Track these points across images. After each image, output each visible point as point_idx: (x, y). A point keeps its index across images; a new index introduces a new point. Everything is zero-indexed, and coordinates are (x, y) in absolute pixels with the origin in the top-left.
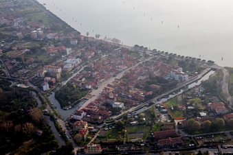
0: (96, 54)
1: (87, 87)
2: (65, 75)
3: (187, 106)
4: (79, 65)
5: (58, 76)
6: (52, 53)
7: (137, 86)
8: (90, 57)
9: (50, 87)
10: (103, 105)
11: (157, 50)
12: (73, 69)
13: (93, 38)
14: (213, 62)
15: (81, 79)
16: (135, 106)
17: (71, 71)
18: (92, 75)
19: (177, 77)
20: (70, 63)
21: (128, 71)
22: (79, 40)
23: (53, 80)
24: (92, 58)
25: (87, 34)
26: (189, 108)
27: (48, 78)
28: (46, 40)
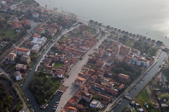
0: (58, 31)
1: (59, 76)
2: (34, 60)
4: (45, 44)
5: (29, 61)
6: (18, 29)
7: (106, 76)
8: (53, 34)
9: (22, 76)
10: (80, 103)
11: (111, 27)
12: (40, 50)
13: (52, 11)
14: (162, 43)
15: (51, 65)
16: (111, 102)
17: (39, 52)
18: (60, 59)
19: (139, 63)
20: (38, 42)
21: (91, 52)
22: (40, 13)
23: (25, 67)
24: (55, 35)
25: (46, 6)
26: (163, 105)
27: (19, 66)
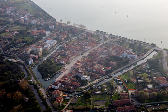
0: (68, 36)
1: (62, 62)
2: (45, 53)
3: (137, 79)
4: (56, 45)
5: (40, 53)
6: (36, 35)
7: (99, 63)
8: (63, 39)
9: (34, 62)
10: (74, 77)
11: (113, 35)
12: (51, 48)
13: (66, 24)
14: (155, 45)
15: (57, 56)
16: (98, 78)
17: (50, 49)
18: (65, 53)
19: (129, 56)
20: (49, 43)
21: (92, 50)
22: (55, 25)
23: (37, 56)
24: (65, 39)
25: (61, 21)
26: (139, 81)
27: (33, 55)
28: (31, 25)
